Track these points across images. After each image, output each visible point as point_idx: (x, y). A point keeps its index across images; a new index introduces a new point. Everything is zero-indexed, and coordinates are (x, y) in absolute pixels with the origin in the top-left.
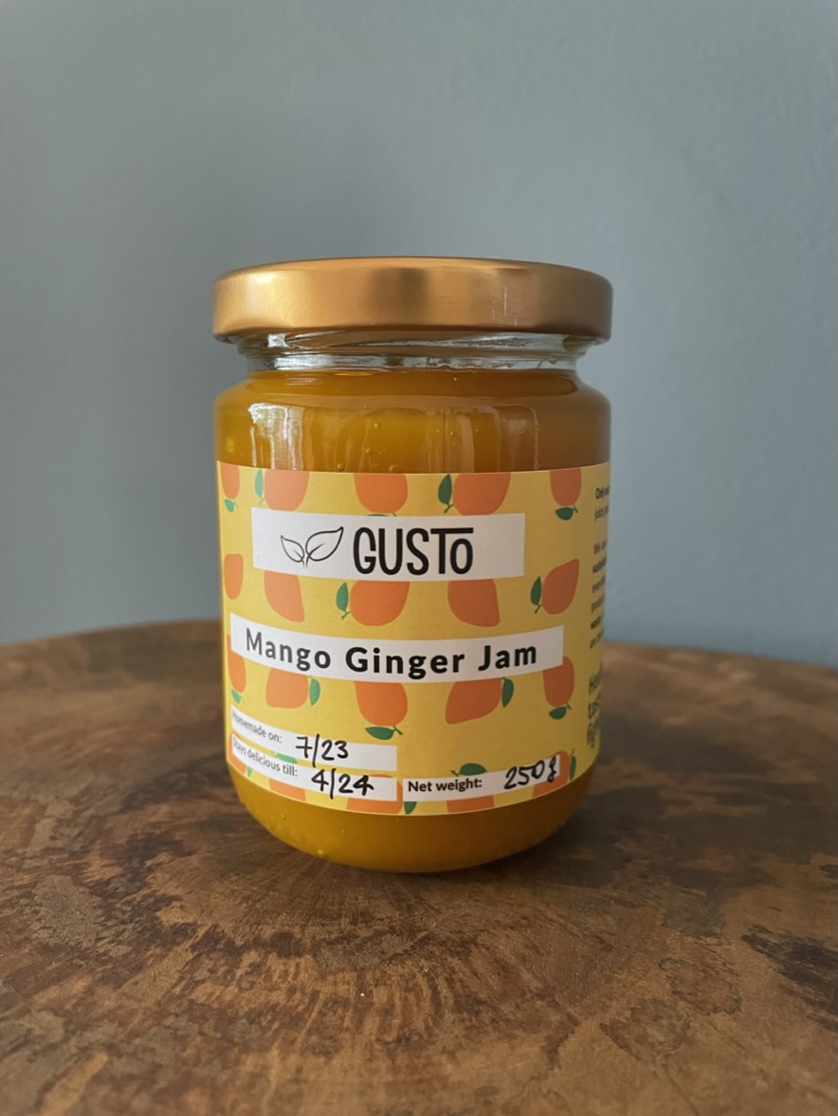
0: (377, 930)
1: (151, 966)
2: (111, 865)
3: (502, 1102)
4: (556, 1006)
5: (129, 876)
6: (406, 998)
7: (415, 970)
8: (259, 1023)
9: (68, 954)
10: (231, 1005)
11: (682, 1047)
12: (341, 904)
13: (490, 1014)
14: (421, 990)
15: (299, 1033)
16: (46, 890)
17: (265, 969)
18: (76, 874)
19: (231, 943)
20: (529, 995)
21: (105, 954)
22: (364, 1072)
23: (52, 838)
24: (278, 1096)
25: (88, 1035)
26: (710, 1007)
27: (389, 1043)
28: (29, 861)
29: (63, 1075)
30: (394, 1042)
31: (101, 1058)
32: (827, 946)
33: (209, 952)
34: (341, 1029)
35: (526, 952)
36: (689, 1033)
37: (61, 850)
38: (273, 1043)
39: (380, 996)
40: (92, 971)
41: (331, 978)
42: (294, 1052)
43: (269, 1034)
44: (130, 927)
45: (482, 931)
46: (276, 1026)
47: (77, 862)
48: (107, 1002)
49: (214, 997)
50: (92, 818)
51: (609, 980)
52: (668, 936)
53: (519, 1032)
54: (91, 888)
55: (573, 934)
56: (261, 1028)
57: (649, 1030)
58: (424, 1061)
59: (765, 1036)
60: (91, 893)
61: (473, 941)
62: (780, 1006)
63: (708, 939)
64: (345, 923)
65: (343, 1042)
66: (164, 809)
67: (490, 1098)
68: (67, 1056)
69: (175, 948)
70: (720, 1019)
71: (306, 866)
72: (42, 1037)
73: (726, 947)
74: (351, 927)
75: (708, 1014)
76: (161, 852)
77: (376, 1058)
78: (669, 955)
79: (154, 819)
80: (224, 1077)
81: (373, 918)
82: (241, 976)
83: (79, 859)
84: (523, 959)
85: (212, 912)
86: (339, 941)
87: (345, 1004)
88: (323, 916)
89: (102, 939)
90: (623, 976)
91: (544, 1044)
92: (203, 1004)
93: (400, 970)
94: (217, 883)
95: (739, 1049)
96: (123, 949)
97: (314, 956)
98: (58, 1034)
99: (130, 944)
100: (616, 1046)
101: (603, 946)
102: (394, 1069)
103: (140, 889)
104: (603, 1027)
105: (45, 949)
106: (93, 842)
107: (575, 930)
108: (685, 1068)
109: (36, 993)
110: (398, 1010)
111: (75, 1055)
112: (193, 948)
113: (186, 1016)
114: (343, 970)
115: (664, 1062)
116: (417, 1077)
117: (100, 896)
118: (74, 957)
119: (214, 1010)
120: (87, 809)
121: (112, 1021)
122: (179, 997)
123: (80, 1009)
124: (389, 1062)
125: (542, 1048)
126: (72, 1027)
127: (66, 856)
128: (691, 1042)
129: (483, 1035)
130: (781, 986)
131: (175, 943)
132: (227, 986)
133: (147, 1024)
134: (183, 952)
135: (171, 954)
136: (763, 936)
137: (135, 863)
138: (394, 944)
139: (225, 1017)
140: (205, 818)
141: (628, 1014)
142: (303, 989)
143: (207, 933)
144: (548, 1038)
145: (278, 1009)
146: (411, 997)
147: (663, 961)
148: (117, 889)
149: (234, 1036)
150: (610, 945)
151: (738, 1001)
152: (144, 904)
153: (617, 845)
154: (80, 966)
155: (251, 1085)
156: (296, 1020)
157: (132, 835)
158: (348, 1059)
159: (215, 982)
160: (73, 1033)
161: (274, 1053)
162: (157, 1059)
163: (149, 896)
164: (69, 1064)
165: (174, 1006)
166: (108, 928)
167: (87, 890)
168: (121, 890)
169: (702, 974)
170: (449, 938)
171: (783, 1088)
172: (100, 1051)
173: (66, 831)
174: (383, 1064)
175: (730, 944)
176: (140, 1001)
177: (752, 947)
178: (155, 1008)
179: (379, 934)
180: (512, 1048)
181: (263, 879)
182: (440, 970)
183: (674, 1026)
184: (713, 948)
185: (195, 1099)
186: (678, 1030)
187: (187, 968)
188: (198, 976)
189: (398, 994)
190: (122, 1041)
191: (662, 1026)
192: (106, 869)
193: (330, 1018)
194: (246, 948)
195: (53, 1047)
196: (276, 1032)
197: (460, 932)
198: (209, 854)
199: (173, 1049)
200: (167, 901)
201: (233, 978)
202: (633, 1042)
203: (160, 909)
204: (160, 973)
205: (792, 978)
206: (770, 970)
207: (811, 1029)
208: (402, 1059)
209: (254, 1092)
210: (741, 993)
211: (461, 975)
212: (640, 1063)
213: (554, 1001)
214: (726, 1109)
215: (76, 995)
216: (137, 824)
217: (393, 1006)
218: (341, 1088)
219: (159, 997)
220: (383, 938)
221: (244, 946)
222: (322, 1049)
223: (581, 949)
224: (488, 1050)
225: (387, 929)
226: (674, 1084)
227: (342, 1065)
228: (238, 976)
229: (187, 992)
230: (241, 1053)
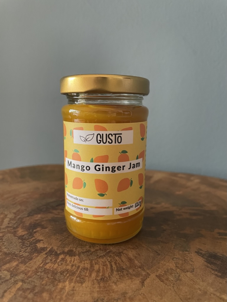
0: (96, 249)
1: (35, 259)
2: (24, 231)
3: (129, 296)
4: (144, 270)
5: (29, 234)
6: (104, 268)
7: (106, 260)
8: (63, 274)
9: (12, 255)
10: (56, 269)
11: (178, 281)
13: (126, 272)
14: (108, 266)
15: (74, 277)
16: (6, 238)
17: (65, 260)
18: (15, 233)
19: (56, 252)
20: (137, 267)
21: (22, 255)
22: (91, 288)
23: (9, 224)
24: (68, 294)
25: (16, 277)
26: (186, 271)
27: (98, 280)
28: (3, 230)
29: (10, 288)
30: (100, 280)
31: (20, 284)
32: (218, 254)
33: (50, 255)
34: (85, 276)
35: (136, 255)
36: (180, 278)
37: (11, 227)
38: (67, 279)
39: (96, 267)
40: (18, 260)
41: (83, 262)
42: (72, 282)
43: (66, 277)
44: (29, 248)
45: (125, 250)
46: (68, 275)
47: (15, 230)
48: (22, 269)
49: (51, 267)
50: (20, 218)
51: (159, 263)
52: (175, 251)
53: (134, 277)
54: (18, 237)
55: (149, 251)
56: (64, 276)
57: (169, 277)
58: (108, 285)
59: (200, 279)
60: (19, 239)
61: (122, 252)
62: (205, 270)
63: (186, 252)
64: (87, 247)
65: (86, 280)
66: (39, 216)
67: (125, 295)
68: (11, 283)
69: (41, 254)
70: (189, 274)
72: (4, 278)
73: (191, 254)
74: (89, 248)
75: (185, 273)
76: (38, 227)
77: (95, 284)
78: (175, 257)
79: (37, 219)
80: (53, 289)
81: (95, 246)
84: (136, 257)
85: (51, 244)
86: (86, 252)
87: (87, 269)
88: (81, 245)
89: (21, 251)
90: (162, 262)
91: (141, 280)
92: (48, 269)
93: (102, 260)
94: (53, 236)
95: (193, 282)
96: (27, 254)
97: (79, 256)
98: (9, 277)
99: (29, 252)
100: (160, 281)
101: (157, 254)
102: (100, 287)
103: (32, 238)
104: (157, 276)
105: (6, 254)
106: (19, 225)
107: (150, 249)
108: (179, 287)
109: (3, 266)
110: (101, 271)
111: (13, 283)
112: (46, 254)
113: (44, 272)
114: (87, 260)
115: (173, 286)
116: (106, 289)
117: (21, 239)
119: (51, 271)
120: (18, 216)
121: (23, 273)
122: (42, 267)
123: (15, 270)
124: (98, 285)
125: (140, 282)
126: (12, 275)
127: (12, 228)
128: (181, 280)
129: (124, 278)
130: (205, 265)
131: (41, 252)
132: (55, 264)
133: (33, 274)
134: (43, 255)
135: (40, 256)
136: (201, 251)
137: (31, 230)
138: (101, 253)
139: (54, 273)
140: (50, 218)
141: (164, 272)
142: (75, 265)
143: (50, 250)
144: (141, 279)
145: (69, 271)
146: (105, 267)
147: (173, 258)
148: (26, 237)
149: (56, 278)
150: (159, 254)
151: (193, 269)
152: (33, 242)
153: (162, 226)
154: (15, 259)
155: (60, 291)
156: (73, 274)
157: (30, 223)
158: (87, 284)
159: (52, 263)
160: (13, 277)
161: (67, 282)
162: (35, 284)
163: (34, 240)
164: (11, 285)
165: (40, 270)
166: (23, 248)
167: (18, 238)
168: (27, 238)
169: (184, 262)
170: (116, 252)
171: (205, 293)
172: (20, 282)
173: (12, 222)
174: (96, 286)
176: (31, 268)
177: (198, 255)
178: (35, 270)
180: (132, 282)
182: (113, 260)
184: (187, 255)
185: (45, 295)
186: (177, 277)
187: (44, 259)
188: (47, 261)
189: (101, 267)
190: (26, 279)
191: (173, 276)
192: (22, 232)
193: (83, 273)
194: (60, 254)
195: (7, 280)
196: (68, 277)
197: (119, 250)
198: (51, 228)
199: (40, 281)
200: (39, 241)
201: (57, 262)
202: (165, 280)
203: (37, 243)
204: (37, 261)
205: (208, 263)
206: (202, 261)
207: (213, 277)
208: (102, 285)
209: (61, 293)
210: (194, 267)
211: (119, 262)
212: (166, 286)
213: (144, 268)
214: (190, 299)
215: (14, 267)
216: (32, 220)
217: (100, 270)
218: (85, 292)
219: (36, 267)
220: (98, 251)
221: (60, 253)
222: (80, 282)
223: (152, 254)
224: (125, 282)
225: (99, 249)
226: (175, 292)
227: (86, 286)
228: (58, 261)
229: (44, 266)
230: (58, 282)
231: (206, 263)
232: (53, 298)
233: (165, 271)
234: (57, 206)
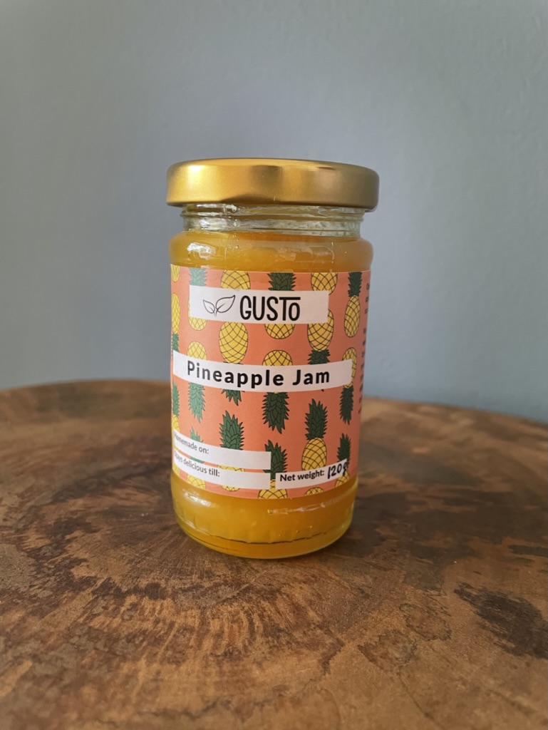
0: (216, 583)
1: (66, 604)
2: (43, 538)
3: (291, 695)
4: (329, 633)
5: (54, 545)
6: (232, 627)
7: (239, 609)
8: (134, 642)
9: (10, 596)
10: (116, 630)
11: (411, 662)
12: (194, 565)
13: (286, 638)
14: (242, 622)
15: (160, 649)
17: (140, 607)
18: (19, 543)
19: (119, 589)
20: (312, 626)
21: (35, 596)
22: (201, 675)
23: (5, 520)
24: (143, 689)
25: (20, 648)
26: (431, 636)
27: (219, 656)
29: (2, 674)
30: (222, 655)
31: (27, 664)
32: (510, 597)
33: (104, 596)
34: (187, 647)
35: (313, 598)
36: (416, 652)
37: (11, 528)
38: (142, 655)
39: (215, 625)
40: (25, 607)
41: (183, 614)
42: (156, 661)
43: (140, 649)
44: (53, 578)
45: (285, 584)
46: (145, 644)
47: (20, 535)
48: (34, 628)
49: (106, 624)
50: (32, 507)
51: (366, 617)
52: (406, 589)
53: (305, 650)
54: (27, 552)
55: (344, 587)
56: (135, 645)
57: (390, 650)
58: (241, 668)
59: (465, 655)
60: (28, 556)
61: (279, 591)
62: (476, 636)
63: (432, 592)
64: (195, 578)
65: (189, 655)
66: (80, 502)
67: (282, 693)
68: (6, 662)
69: (82, 593)
70: (437, 643)
71: (172, 541)
73: (444, 597)
74: (199, 581)
75: (429, 640)
76: (76, 530)
77: (209, 666)
78: (407, 602)
79: (73, 509)
80: (108, 677)
81: (214, 575)
82: (124, 612)
83: (22, 533)
84: (311, 603)
85: (107, 569)
86: (189, 589)
87: (192, 630)
88: (180, 573)
89: (34, 586)
90: (375, 615)
91: (321, 658)
92: (97, 630)
93: (230, 609)
94: (112, 551)
95: (448, 663)
96: (48, 593)
97: (173, 599)
98: (1, 648)
99: (52, 589)
100: (367, 660)
101: (364, 595)
102: (221, 673)
103: (61, 554)
104: (360, 647)
106: (31, 523)
107: (346, 584)
108: (412, 675)
110: (226, 635)
111: (10, 661)
112: (93, 593)
113: (87, 637)
114: (192, 608)
115: (398, 671)
116: (235, 678)
117: (34, 558)
118: (14, 597)
119: (104, 633)
120: (29, 501)
121: (37, 639)
122: (81, 624)
123: (16, 631)
124: (218, 669)
125: (319, 661)
126: (10, 643)
127: (13, 532)
128: (417, 658)
129: (281, 651)
130: (478, 623)
131: (81, 589)
132: (114, 618)
133: (59, 642)
134: (87, 595)
135: (78, 597)
136: (469, 590)
137: (59, 537)
138: (225, 592)
139: (112, 639)
140: (107, 508)
141: (377, 639)
142: (164, 621)
143: (103, 583)
144: (323, 654)
145: (147, 633)
146: (235, 626)
147: (402, 605)
148: (45, 553)
149: (116, 650)
150: (369, 595)
151: (449, 632)
152: (63, 564)
153: (378, 530)
154: (18, 604)
155: (126, 682)
156: (158, 641)
157: (58, 519)
158: (192, 665)
159: (107, 615)
160: (10, 647)
162: (65, 665)
163: (66, 558)
164: (6, 668)
165: (79, 630)
166: (38, 579)
167: (26, 554)
168: (49, 554)
169: (427, 614)
170: (263, 589)
171: (476, 690)
172: (27, 659)
173: (14, 515)
174: (213, 669)
175: (446, 595)
176: (56, 627)
177: (461, 598)
178: (65, 632)
179: (217, 585)
180: (299, 660)
181: (143, 549)
182: (255, 609)
183: (406, 648)
184: (435, 597)
185: (88, 692)
186: (409, 650)
187: (89, 606)
188: (96, 611)
189: (227, 625)
190: (42, 653)
191: (399, 648)
192: (39, 540)
193: (181, 640)
194: (129, 593)
196: (145, 648)
197: (270, 585)
198: (108, 532)
199: (76, 658)
200: (78, 562)
201: (119, 612)
202: (379, 658)
203: (73, 567)
204: (70, 609)
205: (485, 618)
206: (472, 613)
207: (496, 651)
208: (226, 667)
209: (128, 687)
210: (452, 627)
211: (269, 613)
212: (382, 671)
213: (329, 630)
214: (437, 703)
215: (14, 623)
216: (62, 511)
217: (223, 632)
218: (185, 685)
219: (69, 625)
220: (219, 588)
221: (127, 592)
222: (174, 660)
223: (349, 596)
224: (283, 662)
225: (222, 582)
226: (404, 686)
227: (187, 670)
228: (122, 611)
229: (88, 621)
230: (120, 661)
231: (479, 618)
232: (106, 699)
233: (380, 636)
234: (125, 478)
